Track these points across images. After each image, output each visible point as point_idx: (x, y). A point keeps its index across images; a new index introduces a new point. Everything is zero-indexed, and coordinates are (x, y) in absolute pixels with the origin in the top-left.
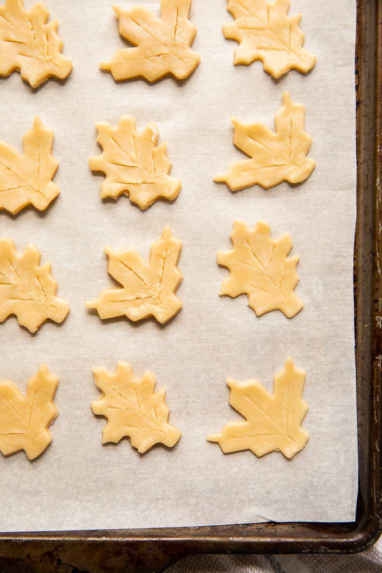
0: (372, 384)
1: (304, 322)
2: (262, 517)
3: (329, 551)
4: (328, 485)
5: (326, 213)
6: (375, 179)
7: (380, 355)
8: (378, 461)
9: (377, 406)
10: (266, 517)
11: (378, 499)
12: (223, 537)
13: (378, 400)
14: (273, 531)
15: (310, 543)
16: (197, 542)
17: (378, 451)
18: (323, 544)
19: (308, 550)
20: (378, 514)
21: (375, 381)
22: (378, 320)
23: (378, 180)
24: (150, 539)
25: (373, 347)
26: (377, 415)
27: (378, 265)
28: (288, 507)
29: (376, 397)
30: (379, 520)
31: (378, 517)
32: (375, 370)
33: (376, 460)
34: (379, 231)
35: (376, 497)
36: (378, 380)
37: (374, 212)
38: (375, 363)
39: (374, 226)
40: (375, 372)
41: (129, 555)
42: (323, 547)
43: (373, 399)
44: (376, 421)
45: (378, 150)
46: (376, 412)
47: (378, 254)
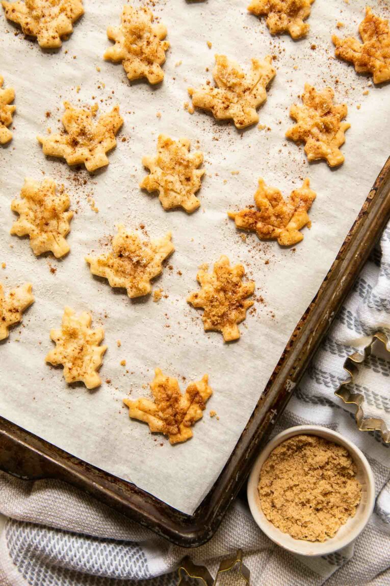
0: (258, 428)
1: (235, 354)
2: (128, 477)
3: (161, 533)
4: (188, 481)
5: (294, 282)
6: (343, 276)
7: (276, 410)
8: (233, 487)
9: (253, 447)
10: (131, 479)
11: (217, 516)
12: (89, 479)
13: (256, 442)
14: (129, 496)
15: (150, 520)
16: (69, 472)
17: (237, 480)
18: (159, 526)
19: (145, 524)
20: (211, 526)
21: (261, 427)
22: (288, 383)
23: (344, 278)
24: (37, 451)
25: (273, 401)
26: (250, 453)
27: (310, 342)
28: (151, 480)
29: (256, 439)
30: (210, 531)
31: (210, 529)
32: (266, 418)
33: (231, 486)
34: (324, 316)
35: (217, 514)
36: (264, 427)
37: (329, 300)
38: (268, 414)
39: (323, 312)
40: (265, 421)
41: (15, 454)
42: (157, 528)
43: (253, 440)
44: (247, 457)
45: (356, 256)
46: (251, 450)
47: (314, 333)
